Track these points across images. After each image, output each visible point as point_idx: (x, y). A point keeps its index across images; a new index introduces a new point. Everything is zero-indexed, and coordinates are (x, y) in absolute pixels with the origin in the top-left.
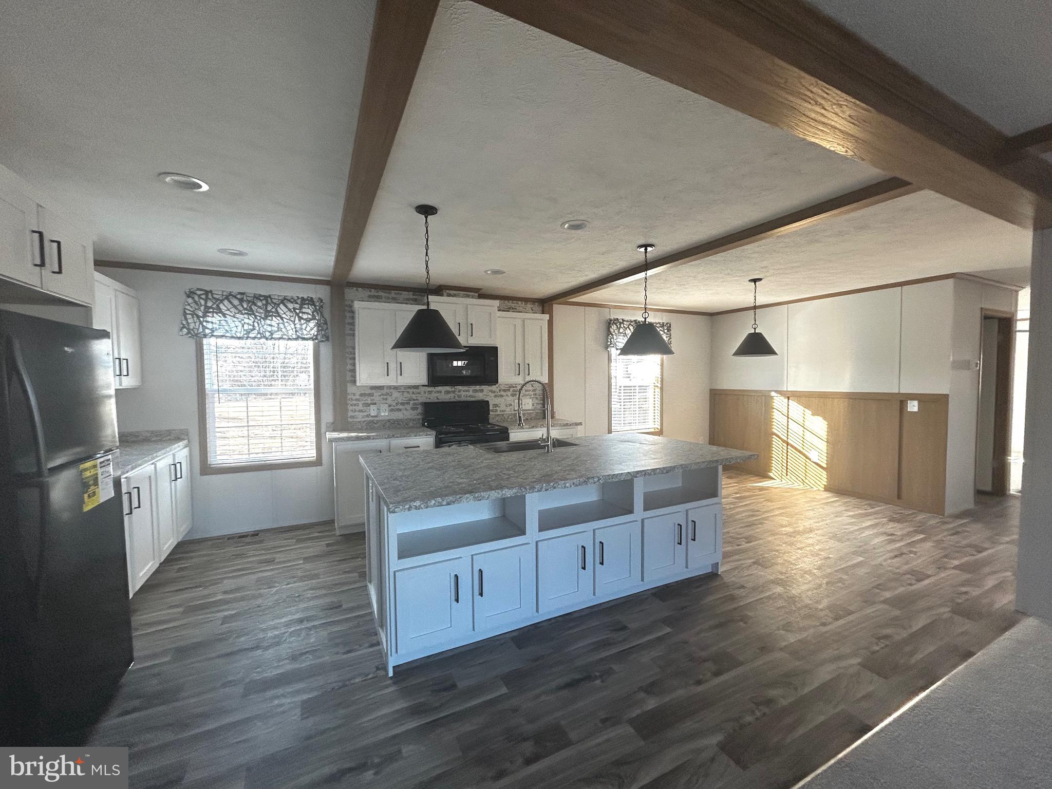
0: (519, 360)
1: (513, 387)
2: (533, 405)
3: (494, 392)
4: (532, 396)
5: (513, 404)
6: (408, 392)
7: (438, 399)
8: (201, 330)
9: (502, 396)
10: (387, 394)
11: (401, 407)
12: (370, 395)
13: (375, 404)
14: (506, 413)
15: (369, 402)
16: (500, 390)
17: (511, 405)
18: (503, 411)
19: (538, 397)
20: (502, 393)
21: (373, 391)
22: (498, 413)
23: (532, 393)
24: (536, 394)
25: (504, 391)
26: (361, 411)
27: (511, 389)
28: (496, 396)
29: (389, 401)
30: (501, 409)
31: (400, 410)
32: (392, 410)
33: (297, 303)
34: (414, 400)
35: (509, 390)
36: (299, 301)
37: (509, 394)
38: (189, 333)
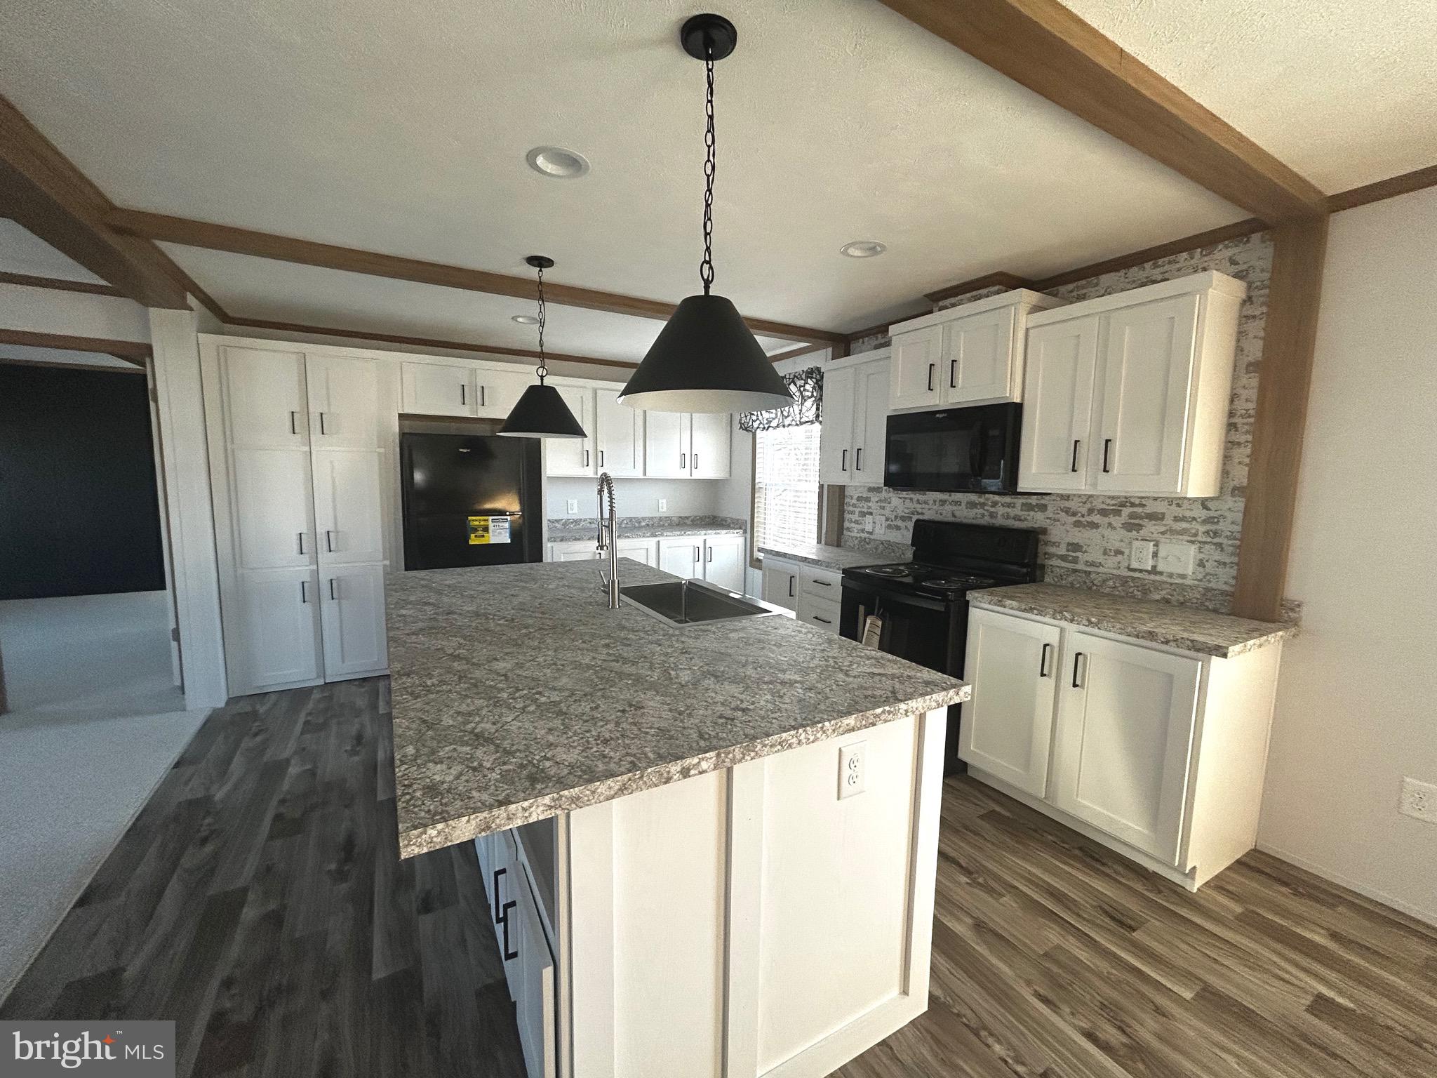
0: (1083, 431)
1: (1133, 505)
2: (1201, 564)
3: (1074, 514)
4: (1201, 538)
5: (1127, 552)
6: (911, 499)
7: (954, 516)
8: (751, 423)
9: (1094, 526)
10: (885, 500)
11: (899, 523)
12: (868, 500)
13: (871, 514)
14: (1101, 569)
15: (865, 510)
16: (1091, 511)
17: (1119, 552)
18: (1093, 564)
19: (1225, 541)
20: (1096, 518)
21: (870, 494)
22: (1080, 567)
23: (1202, 529)
24: (1216, 534)
25: (1104, 513)
26: (857, 522)
27: (1126, 511)
28: (1077, 524)
29: (887, 512)
30: (1089, 558)
31: (898, 528)
32: (889, 527)
33: (802, 379)
34: (918, 514)
35: (1117, 513)
36: (804, 377)
37: (1117, 521)
38: (741, 427)
